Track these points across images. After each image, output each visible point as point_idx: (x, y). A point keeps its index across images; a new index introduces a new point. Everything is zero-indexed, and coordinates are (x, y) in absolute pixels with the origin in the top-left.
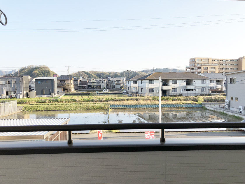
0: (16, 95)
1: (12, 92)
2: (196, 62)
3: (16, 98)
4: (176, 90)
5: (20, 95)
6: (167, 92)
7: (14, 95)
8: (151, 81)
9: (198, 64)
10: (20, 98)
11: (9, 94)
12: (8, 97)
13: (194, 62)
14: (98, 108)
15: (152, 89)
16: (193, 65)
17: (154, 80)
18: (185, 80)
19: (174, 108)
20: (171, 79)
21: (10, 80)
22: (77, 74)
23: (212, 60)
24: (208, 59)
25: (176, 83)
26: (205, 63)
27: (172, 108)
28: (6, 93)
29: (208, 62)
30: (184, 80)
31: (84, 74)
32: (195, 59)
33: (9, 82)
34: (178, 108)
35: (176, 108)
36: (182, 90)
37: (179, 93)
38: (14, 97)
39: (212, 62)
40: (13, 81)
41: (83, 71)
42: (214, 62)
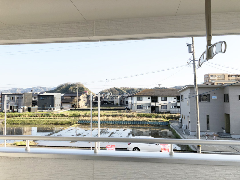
0: (17, 110)
1: (15, 107)
2: (210, 78)
3: (17, 112)
4: (165, 106)
5: (21, 109)
6: (156, 109)
7: (16, 109)
8: (139, 98)
9: (212, 80)
10: (21, 112)
11: (12, 109)
12: (11, 111)
13: (208, 79)
14: (67, 123)
15: (140, 105)
16: (207, 81)
17: (142, 96)
18: (175, 97)
19: (139, 125)
20: (160, 96)
21: (13, 96)
22: (109, 90)
23: (229, 76)
24: (224, 75)
25: (165, 100)
26: (220, 79)
27: (137, 125)
28: (9, 107)
29: (223, 78)
30: (173, 98)
31: (115, 90)
32: (208, 75)
33: (13, 98)
34: (143, 125)
35: (141, 125)
36: (172, 107)
37: (168, 110)
38: (16, 111)
39: (229, 78)
40: (16, 97)
41: (114, 88)
42: (231, 78)
